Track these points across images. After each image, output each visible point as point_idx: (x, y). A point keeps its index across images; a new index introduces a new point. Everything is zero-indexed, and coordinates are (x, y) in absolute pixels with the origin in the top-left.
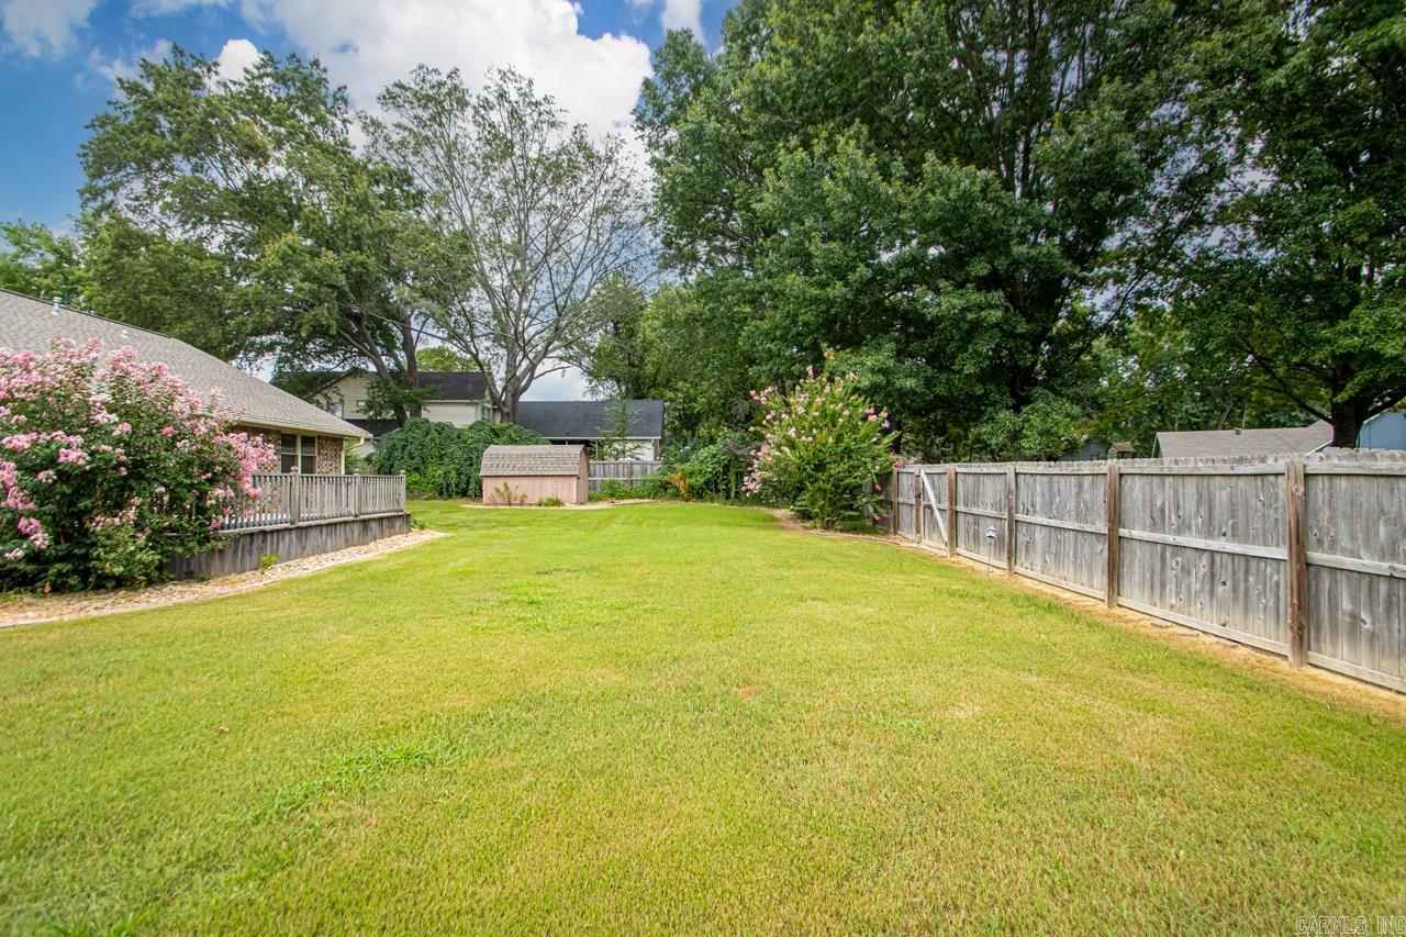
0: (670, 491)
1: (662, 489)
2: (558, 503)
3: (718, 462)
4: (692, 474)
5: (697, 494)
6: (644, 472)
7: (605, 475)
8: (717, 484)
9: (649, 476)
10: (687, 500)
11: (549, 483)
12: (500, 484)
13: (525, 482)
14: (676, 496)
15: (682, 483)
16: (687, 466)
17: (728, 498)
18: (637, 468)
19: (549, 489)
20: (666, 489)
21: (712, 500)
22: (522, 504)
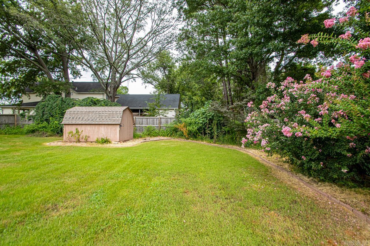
0: (178, 133)
1: (174, 132)
2: (107, 141)
3: (206, 117)
4: (190, 124)
5: (193, 135)
6: (167, 122)
7: (147, 124)
8: (205, 130)
9: (169, 125)
10: (187, 139)
11: (102, 129)
12: (73, 129)
13: (88, 128)
14: (182, 135)
15: (185, 129)
16: (188, 120)
17: (212, 138)
18: (163, 121)
19: (103, 132)
20: (177, 132)
21: (202, 139)
22: (86, 141)
